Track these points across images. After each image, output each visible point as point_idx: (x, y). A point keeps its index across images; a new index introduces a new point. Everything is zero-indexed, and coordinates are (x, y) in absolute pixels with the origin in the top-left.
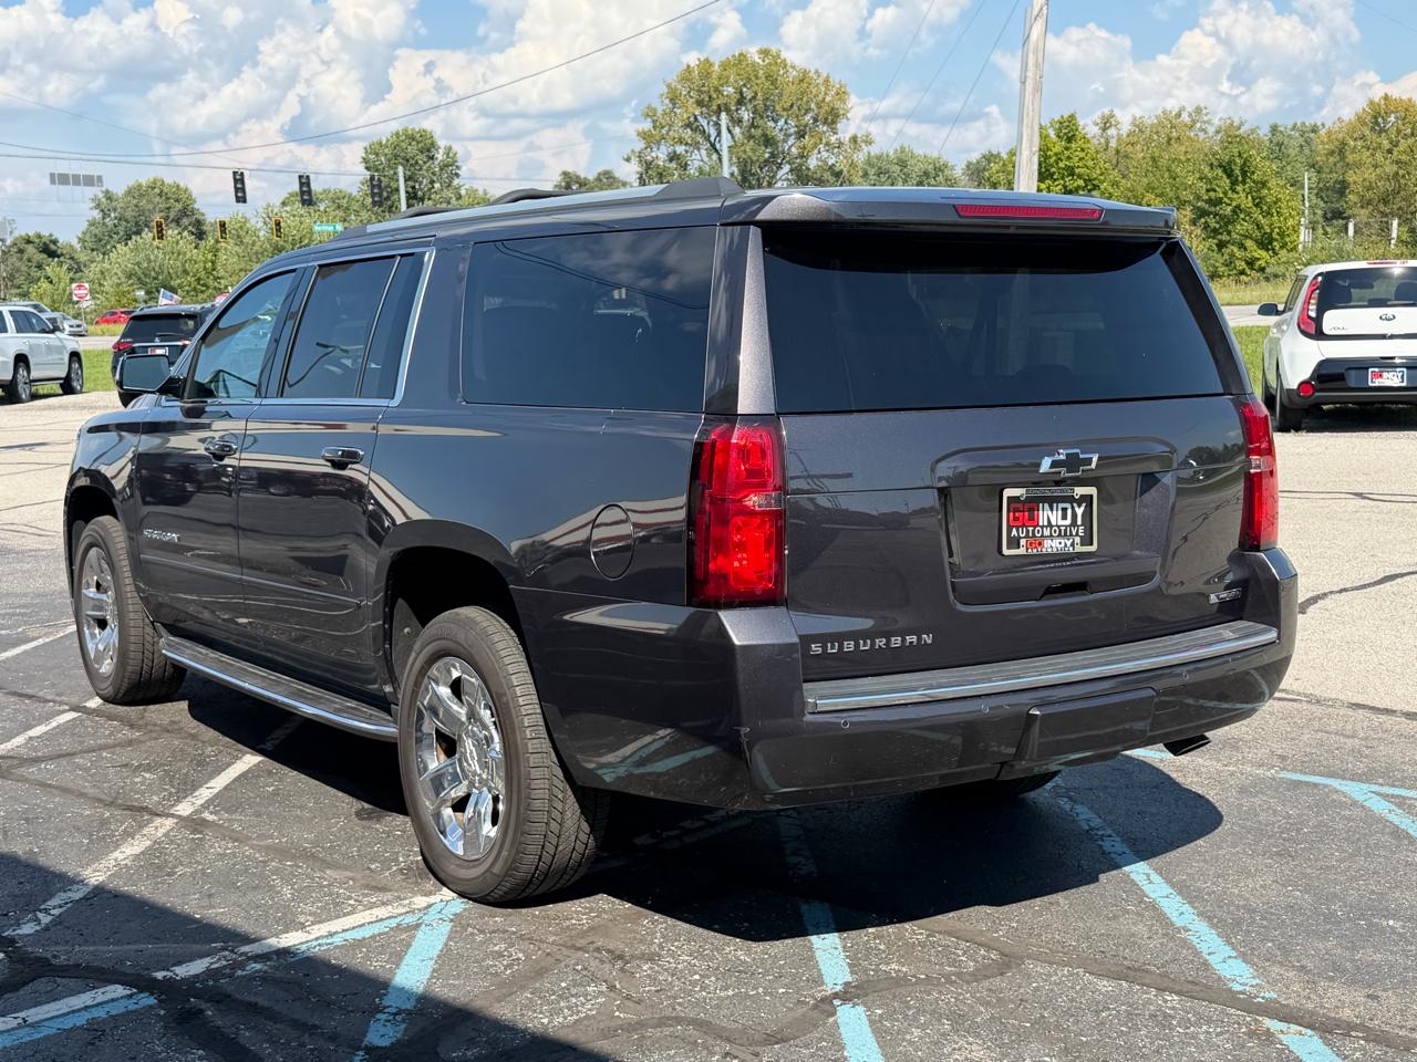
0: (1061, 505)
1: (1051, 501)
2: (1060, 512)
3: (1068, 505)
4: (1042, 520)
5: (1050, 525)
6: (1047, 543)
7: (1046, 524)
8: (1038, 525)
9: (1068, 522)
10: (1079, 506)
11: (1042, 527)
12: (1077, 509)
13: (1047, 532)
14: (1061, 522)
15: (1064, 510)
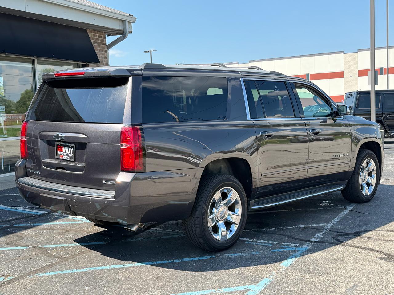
0: (68, 148)
1: (67, 146)
2: (68, 150)
3: (69, 148)
4: (64, 151)
5: (66, 152)
6: (64, 157)
7: (65, 152)
8: (63, 152)
9: (69, 152)
10: (72, 149)
11: (64, 152)
12: (71, 149)
13: (65, 154)
14: (68, 152)
15: (69, 149)
